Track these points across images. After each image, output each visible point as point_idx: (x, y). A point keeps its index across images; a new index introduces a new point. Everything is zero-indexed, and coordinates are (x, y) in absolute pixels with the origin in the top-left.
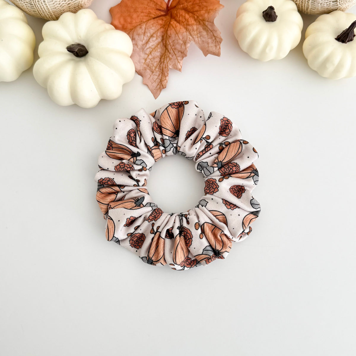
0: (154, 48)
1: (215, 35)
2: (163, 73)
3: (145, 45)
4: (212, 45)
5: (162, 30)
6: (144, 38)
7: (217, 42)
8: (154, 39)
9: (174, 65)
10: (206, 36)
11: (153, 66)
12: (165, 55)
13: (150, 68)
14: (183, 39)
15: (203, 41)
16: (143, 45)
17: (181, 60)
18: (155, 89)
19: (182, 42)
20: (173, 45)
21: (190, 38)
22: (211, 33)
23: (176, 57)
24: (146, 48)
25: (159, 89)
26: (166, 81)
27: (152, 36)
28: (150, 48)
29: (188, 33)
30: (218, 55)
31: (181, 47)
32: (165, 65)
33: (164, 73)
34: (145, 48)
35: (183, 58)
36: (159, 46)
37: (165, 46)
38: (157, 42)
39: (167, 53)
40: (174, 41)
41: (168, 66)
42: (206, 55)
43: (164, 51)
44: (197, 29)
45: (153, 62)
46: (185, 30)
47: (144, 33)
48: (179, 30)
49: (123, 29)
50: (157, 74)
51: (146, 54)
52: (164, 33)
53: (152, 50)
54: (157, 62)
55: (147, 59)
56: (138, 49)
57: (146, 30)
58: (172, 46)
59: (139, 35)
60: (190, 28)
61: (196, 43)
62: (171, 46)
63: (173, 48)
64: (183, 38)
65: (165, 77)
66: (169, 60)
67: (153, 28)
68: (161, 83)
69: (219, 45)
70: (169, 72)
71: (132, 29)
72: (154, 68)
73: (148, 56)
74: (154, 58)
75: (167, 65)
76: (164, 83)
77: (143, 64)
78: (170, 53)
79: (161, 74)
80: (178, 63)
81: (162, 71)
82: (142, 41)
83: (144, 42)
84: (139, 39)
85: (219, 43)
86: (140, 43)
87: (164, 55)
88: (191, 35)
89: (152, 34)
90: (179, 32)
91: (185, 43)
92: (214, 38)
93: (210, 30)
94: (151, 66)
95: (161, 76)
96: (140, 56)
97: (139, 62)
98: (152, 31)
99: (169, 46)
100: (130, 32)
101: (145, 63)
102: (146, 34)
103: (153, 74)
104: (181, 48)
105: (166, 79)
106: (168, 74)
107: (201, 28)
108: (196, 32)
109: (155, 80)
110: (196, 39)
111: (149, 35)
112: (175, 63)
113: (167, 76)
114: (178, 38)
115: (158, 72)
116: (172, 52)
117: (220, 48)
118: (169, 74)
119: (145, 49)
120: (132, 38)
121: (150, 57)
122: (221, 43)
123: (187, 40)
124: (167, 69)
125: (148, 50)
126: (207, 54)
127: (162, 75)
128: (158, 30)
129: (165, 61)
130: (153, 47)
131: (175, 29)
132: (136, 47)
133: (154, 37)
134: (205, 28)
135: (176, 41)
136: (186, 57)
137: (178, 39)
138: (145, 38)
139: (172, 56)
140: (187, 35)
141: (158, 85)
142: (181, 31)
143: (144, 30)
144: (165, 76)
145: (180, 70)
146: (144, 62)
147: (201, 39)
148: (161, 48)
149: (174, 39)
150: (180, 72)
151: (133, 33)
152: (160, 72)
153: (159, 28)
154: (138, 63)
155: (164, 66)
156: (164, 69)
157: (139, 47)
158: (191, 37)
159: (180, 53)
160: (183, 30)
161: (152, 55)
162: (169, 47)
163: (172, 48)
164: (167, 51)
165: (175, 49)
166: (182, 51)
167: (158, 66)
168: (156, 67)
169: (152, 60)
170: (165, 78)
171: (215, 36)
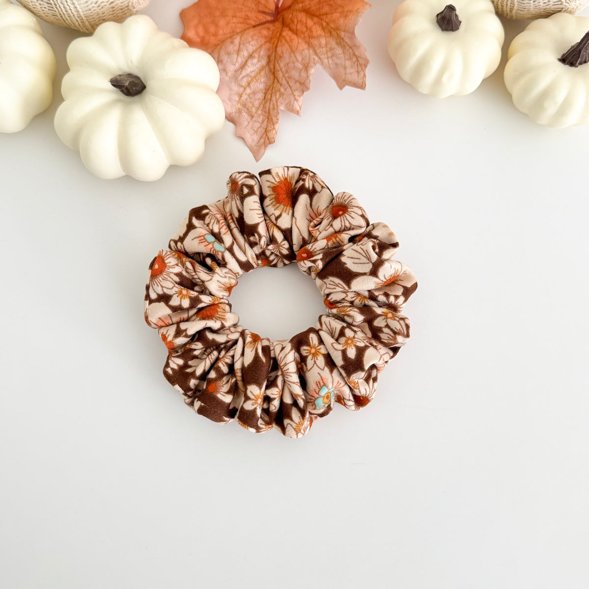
0: (255, 77)
1: (357, 54)
2: (269, 118)
3: (240, 72)
4: (353, 70)
5: (268, 45)
6: (237, 59)
7: (361, 65)
8: (255, 61)
9: (288, 105)
10: (342, 56)
11: (253, 106)
12: (273, 87)
13: (248, 109)
14: (304, 61)
15: (336, 64)
16: (236, 71)
17: (299, 96)
18: (256, 145)
19: (301, 66)
20: (287, 72)
21: (314, 59)
22: (351, 50)
23: (292, 92)
24: (241, 76)
25: (263, 145)
26: (274, 131)
27: (251, 56)
28: (247, 75)
29: (311, 51)
30: (362, 86)
31: (300, 73)
32: (273, 105)
33: (272, 119)
34: (239, 76)
35: (303, 93)
36: (262, 73)
37: (273, 73)
38: (259, 65)
39: (276, 85)
40: (288, 64)
41: (277, 106)
42: (341, 88)
43: (272, 82)
44: (326, 44)
45: (252, 100)
46: (306, 46)
47: (238, 51)
48: (296, 46)
49: (203, 44)
50: (260, 120)
51: (241, 86)
52: (271, 50)
53: (252, 80)
54: (259, 99)
55: (242, 94)
56: (227, 78)
57: (241, 46)
58: (284, 73)
59: (229, 54)
60: (315, 42)
61: (325, 68)
62: (282, 73)
63: (286, 75)
64: (303, 59)
65: (274, 124)
66: (280, 96)
67: (253, 43)
68: (266, 135)
69: (363, 70)
70: (280, 117)
71: (218, 45)
72: (254, 110)
73: (245, 89)
74: (254, 93)
75: (275, 104)
76: (270, 135)
77: (235, 103)
78: (281, 85)
79: (266, 120)
80: (295, 101)
81: (267, 115)
82: (235, 65)
83: (237, 65)
84: (228, 61)
85: (364, 67)
86: (231, 68)
87: (271, 89)
88: (316, 54)
89: (251, 52)
90: (297, 49)
91: (306, 67)
92: (354, 59)
93: (348, 45)
94: (249, 106)
95: (265, 122)
96: (231, 89)
97: (230, 99)
98: (251, 48)
99: (280, 72)
100: (215, 49)
101: (239, 101)
102: (241, 53)
103: (253, 119)
104: (300, 76)
105: (274, 128)
106: (278, 119)
107: (333, 43)
108: (324, 49)
109: (256, 130)
110: (326, 61)
111: (246, 54)
112: (290, 101)
113: (277, 123)
114: (295, 59)
115: (261, 117)
116: (284, 82)
117: (365, 75)
118: (280, 119)
119: (239, 79)
120: (217, 59)
121: (248, 91)
122: (366, 67)
123: (309, 63)
124: (276, 111)
125: (245, 80)
126: (344, 86)
127: (267, 122)
128: (261, 46)
129: (274, 99)
130: (253, 74)
131: (290, 44)
132: (224, 74)
133: (254, 57)
134: (340, 42)
135: (291, 65)
136: (309, 92)
137: (295, 61)
138: (240, 60)
139: (285, 90)
140: (309, 53)
141: (261, 138)
142: (300, 48)
143: (237, 46)
144: (273, 122)
145: (298, 113)
146: (237, 99)
147: (333, 61)
148: (267, 76)
149: (287, 60)
150: (297, 116)
151: (219, 52)
152: (265, 116)
153: (263, 42)
154: (228, 101)
155: (271, 106)
156: (271, 112)
157: (230, 74)
158: (316, 58)
159: (298, 84)
160: (303, 46)
161: (250, 88)
162: (280, 75)
163: (284, 76)
164: (276, 81)
165: (289, 77)
166: (302, 81)
167: (262, 106)
168: (258, 109)
169: (251, 96)
170: (272, 127)
171: (356, 56)
